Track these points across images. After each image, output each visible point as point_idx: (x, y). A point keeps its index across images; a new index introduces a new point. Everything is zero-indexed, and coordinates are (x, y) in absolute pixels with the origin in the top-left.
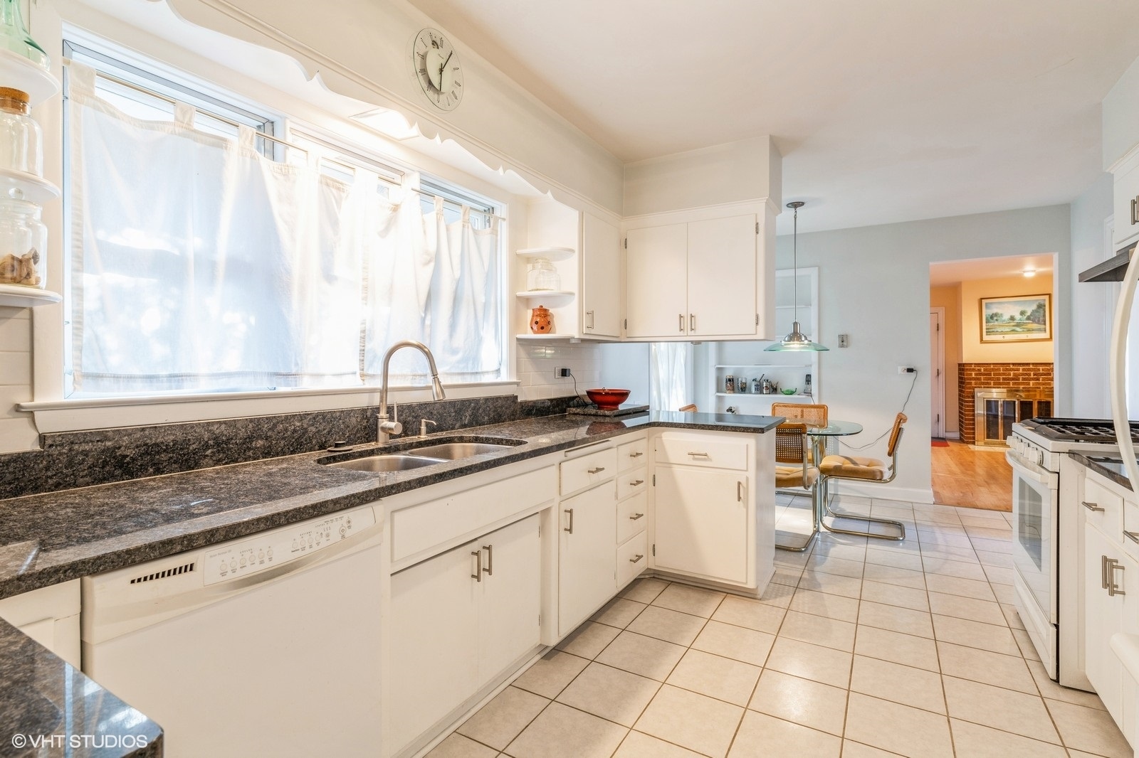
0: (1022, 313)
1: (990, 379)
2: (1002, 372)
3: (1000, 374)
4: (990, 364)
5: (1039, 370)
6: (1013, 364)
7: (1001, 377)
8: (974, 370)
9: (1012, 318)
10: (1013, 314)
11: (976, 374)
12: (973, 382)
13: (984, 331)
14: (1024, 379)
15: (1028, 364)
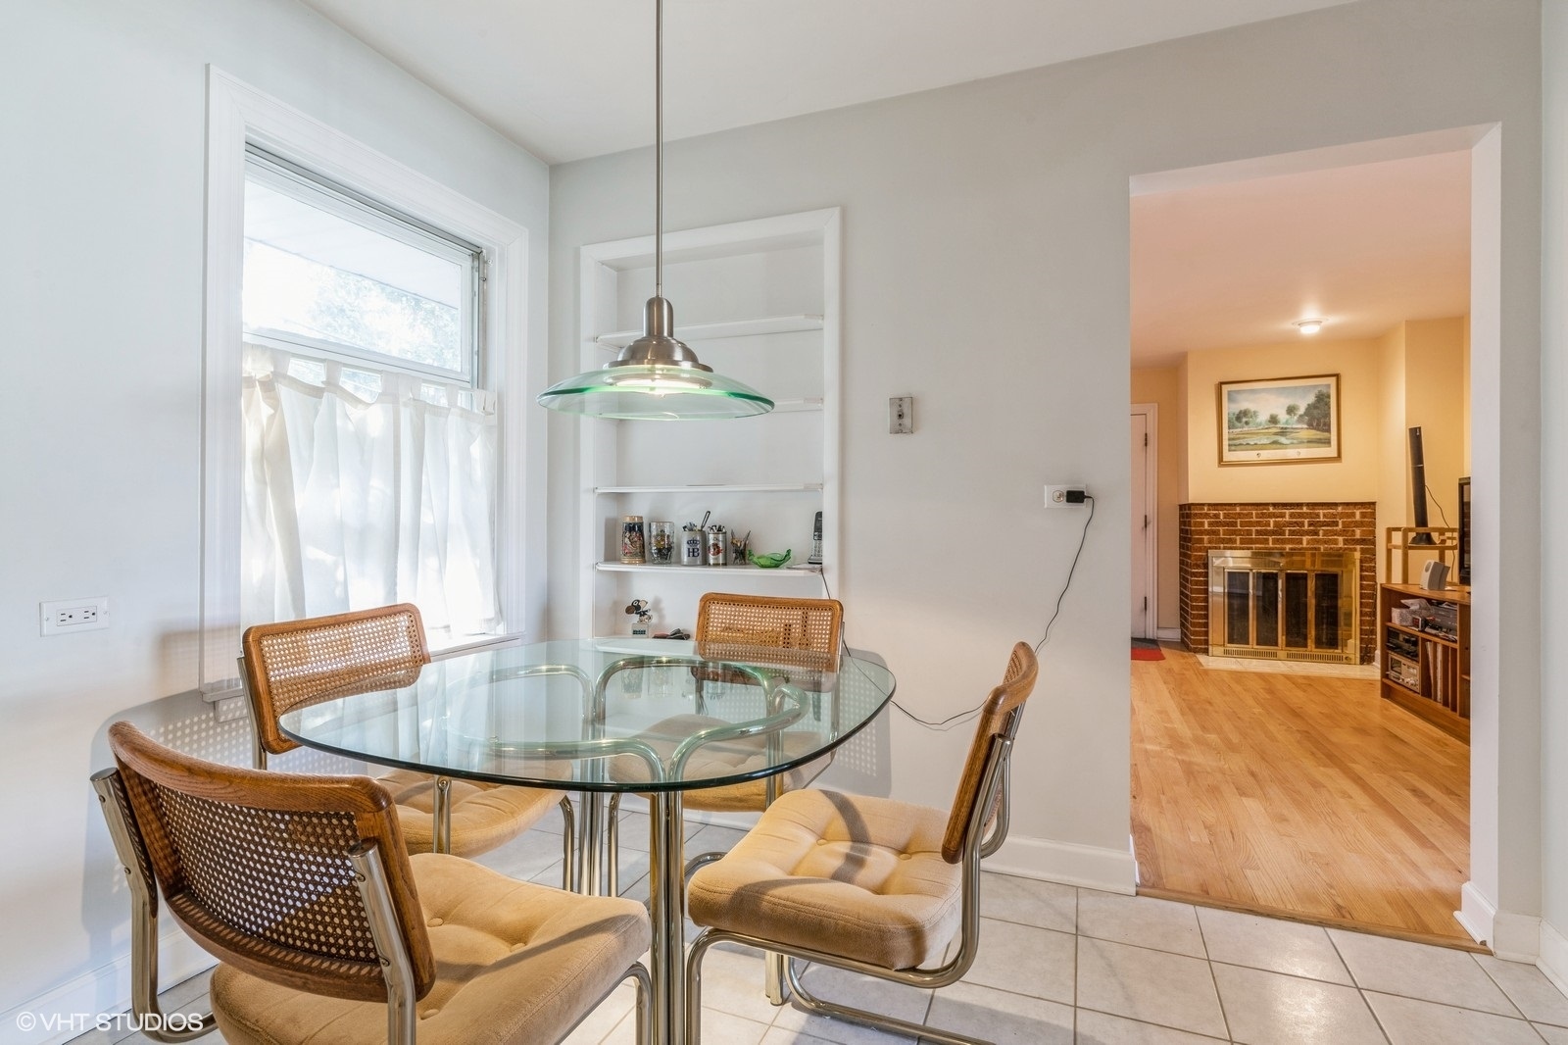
0: (1291, 410)
1: (1234, 533)
2: (1254, 519)
3: (1251, 524)
4: (1235, 504)
5: (1318, 515)
6: (1275, 505)
7: (1254, 529)
8: (1207, 516)
9: (1273, 420)
10: (1274, 412)
11: (1210, 524)
12: (1206, 537)
13: (1226, 443)
14: (1292, 533)
15: (1299, 505)
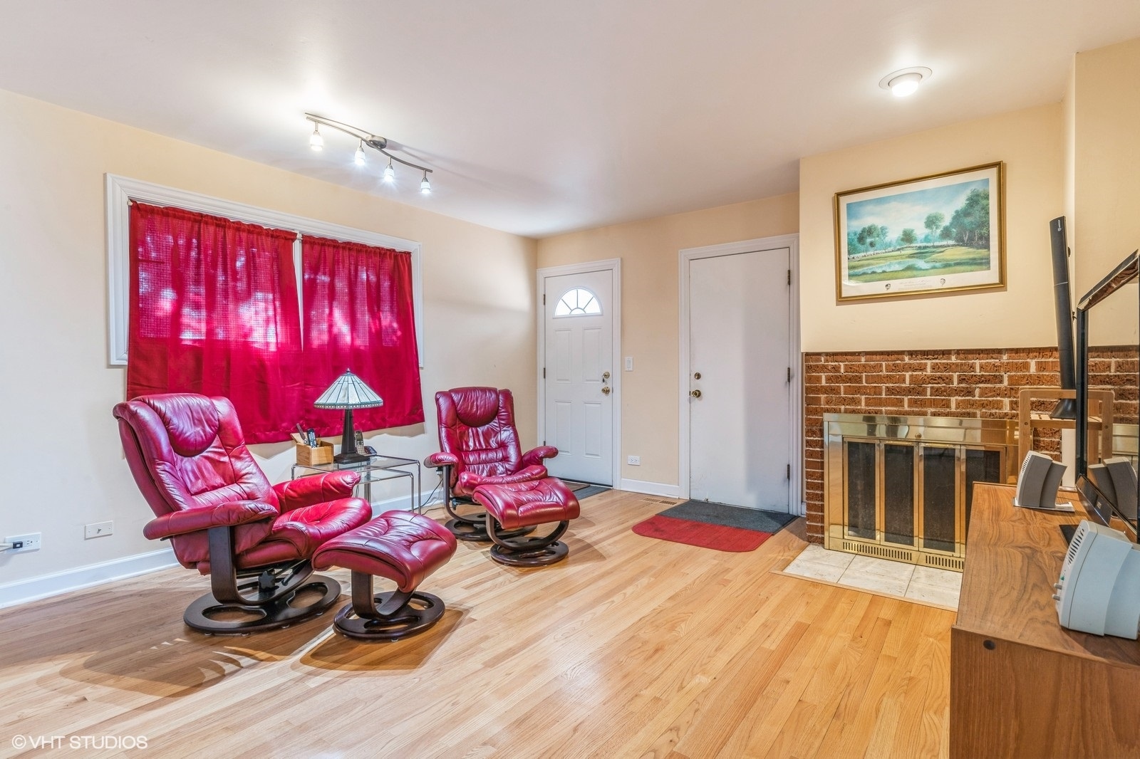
0: (931, 222)
1: (858, 390)
2: (884, 373)
3: (881, 379)
4: (859, 354)
5: (972, 367)
6: (912, 353)
7: (884, 386)
8: (824, 368)
9: (908, 237)
10: (908, 226)
11: (829, 379)
12: (823, 396)
13: (845, 272)
14: (936, 392)
15: (946, 353)
